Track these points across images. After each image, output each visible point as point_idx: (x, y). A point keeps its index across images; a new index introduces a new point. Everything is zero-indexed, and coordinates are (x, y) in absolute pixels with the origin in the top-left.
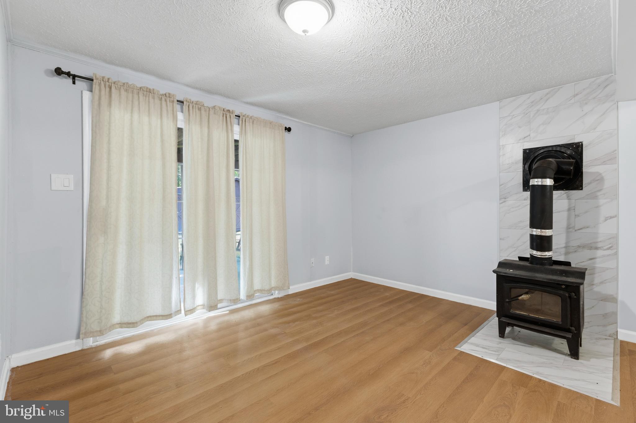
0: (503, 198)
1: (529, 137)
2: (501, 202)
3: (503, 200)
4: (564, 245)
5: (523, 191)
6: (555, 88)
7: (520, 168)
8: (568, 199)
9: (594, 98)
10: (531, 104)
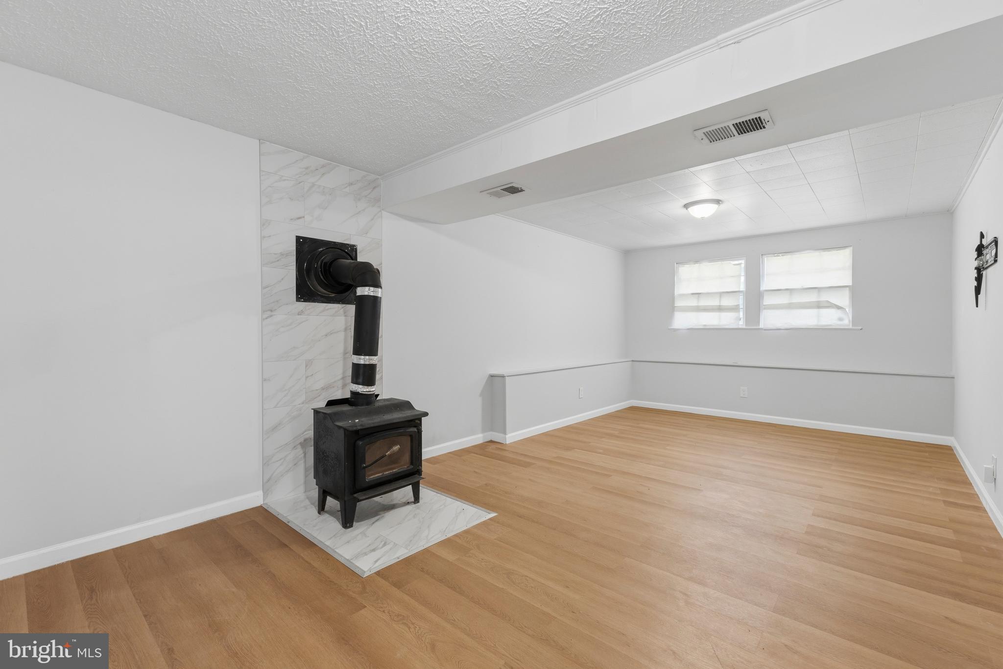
0: (269, 310)
1: (303, 219)
2: (265, 316)
3: (269, 313)
4: (340, 377)
5: (297, 301)
6: (331, 164)
7: (292, 264)
8: (345, 316)
9: (366, 196)
10: (304, 169)
